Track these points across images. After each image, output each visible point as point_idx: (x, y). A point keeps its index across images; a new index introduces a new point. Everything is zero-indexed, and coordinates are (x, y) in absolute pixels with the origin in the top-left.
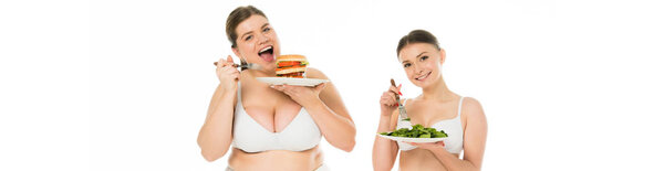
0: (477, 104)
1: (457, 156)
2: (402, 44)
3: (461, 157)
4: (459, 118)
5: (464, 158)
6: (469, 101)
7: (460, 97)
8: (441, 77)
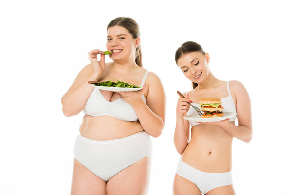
0: (240, 84)
1: (233, 123)
2: (178, 55)
3: (237, 124)
4: (230, 95)
5: (240, 124)
6: (233, 83)
7: (225, 83)
8: (210, 73)
